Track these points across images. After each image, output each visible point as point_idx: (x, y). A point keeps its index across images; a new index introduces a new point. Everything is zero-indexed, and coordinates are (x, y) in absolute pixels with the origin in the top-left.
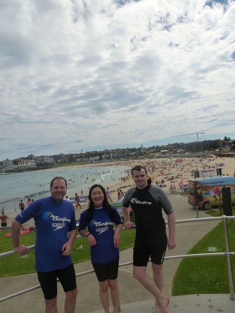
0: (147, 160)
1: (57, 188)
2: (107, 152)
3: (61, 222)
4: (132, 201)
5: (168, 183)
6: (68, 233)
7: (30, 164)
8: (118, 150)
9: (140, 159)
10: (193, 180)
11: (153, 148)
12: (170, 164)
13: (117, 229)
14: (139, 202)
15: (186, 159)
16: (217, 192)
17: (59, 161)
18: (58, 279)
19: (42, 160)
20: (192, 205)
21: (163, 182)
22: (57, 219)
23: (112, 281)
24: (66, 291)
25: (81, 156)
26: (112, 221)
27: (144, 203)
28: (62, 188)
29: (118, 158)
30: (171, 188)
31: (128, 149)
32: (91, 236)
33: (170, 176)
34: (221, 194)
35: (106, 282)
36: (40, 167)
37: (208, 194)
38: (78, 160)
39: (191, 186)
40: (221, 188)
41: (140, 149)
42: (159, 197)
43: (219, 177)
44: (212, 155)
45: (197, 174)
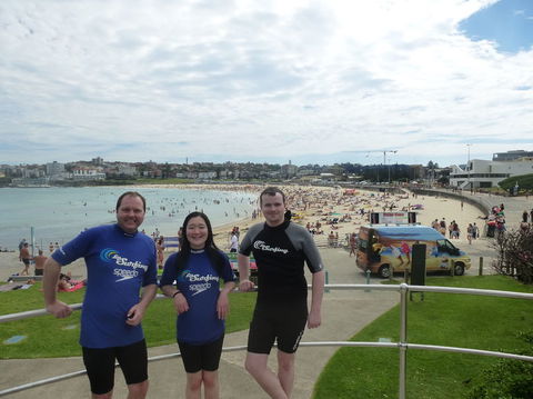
0: (297, 187)
1: (127, 210)
2: (230, 167)
3: (130, 268)
4: (256, 245)
5: (327, 229)
6: (142, 289)
7: (94, 173)
8: (249, 164)
9: (283, 183)
10: (369, 227)
11: (309, 167)
12: (334, 198)
13: (225, 290)
14: (267, 248)
15: (362, 192)
16: (405, 250)
17: (146, 173)
18: (117, 364)
19: (117, 169)
20: (361, 267)
21: (318, 225)
22: (124, 263)
23: (209, 374)
24: (129, 382)
25: (184, 169)
26: (219, 274)
27: (275, 250)
28: (137, 211)
29: (248, 179)
30: (331, 237)
31: (266, 165)
32: (180, 296)
33: (332, 218)
34: (411, 255)
35: (198, 375)
36: (113, 181)
37: (390, 252)
38: (178, 175)
39: (364, 237)
40: (411, 245)
41: (286, 167)
42: (302, 243)
43: (411, 226)
44: (404, 190)
45: (375, 218)
